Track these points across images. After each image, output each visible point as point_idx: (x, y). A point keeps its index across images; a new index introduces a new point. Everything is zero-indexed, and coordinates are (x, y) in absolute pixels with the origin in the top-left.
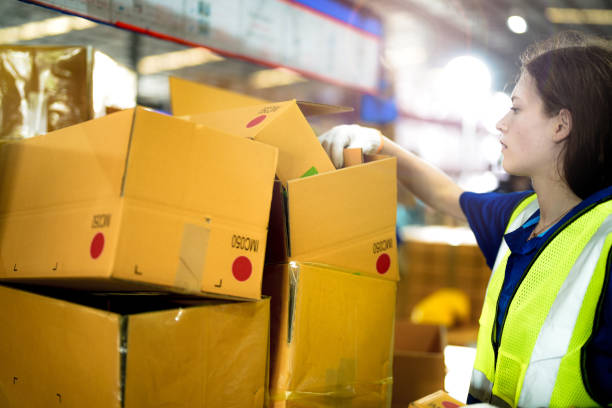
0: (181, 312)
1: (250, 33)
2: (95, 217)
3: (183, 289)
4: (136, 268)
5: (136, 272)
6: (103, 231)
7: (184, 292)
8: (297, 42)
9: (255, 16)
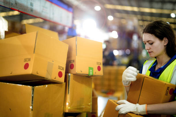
0: (47, 86)
1: (42, 11)
2: (25, 59)
3: (47, 78)
4: (37, 72)
5: (37, 73)
6: (29, 62)
7: (47, 79)
8: (53, 14)
9: (44, 7)
